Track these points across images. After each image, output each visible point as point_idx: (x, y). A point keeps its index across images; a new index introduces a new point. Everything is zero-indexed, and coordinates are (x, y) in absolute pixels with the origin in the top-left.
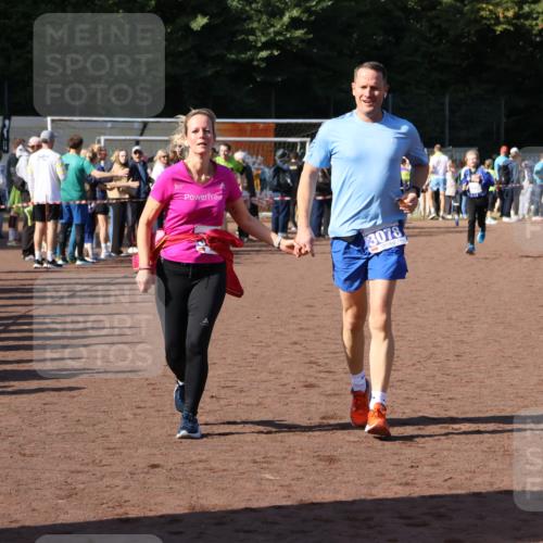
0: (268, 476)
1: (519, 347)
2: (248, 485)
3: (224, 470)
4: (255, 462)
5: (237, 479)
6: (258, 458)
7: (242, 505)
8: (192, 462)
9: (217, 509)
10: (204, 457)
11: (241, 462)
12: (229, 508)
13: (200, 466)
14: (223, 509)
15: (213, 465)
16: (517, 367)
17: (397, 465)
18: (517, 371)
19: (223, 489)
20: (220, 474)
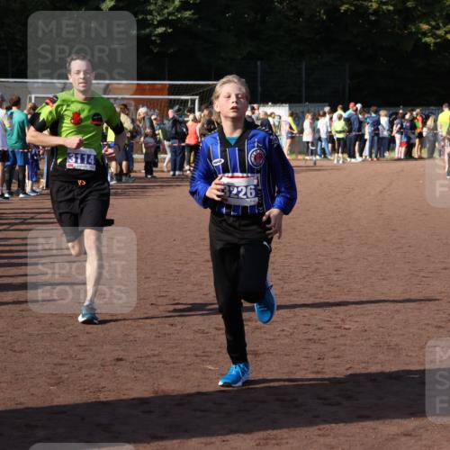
0: (210, 367)
1: (383, 263)
2: (195, 374)
3: (174, 363)
4: (197, 356)
5: (185, 370)
6: (198, 353)
7: (194, 390)
8: (148, 356)
9: (175, 393)
10: (156, 353)
11: (186, 356)
12: (185, 392)
13: (155, 359)
14: (180, 393)
15: (164, 358)
16: (384, 279)
17: (307, 358)
18: (385, 282)
19: (177, 378)
20: (172, 365)
